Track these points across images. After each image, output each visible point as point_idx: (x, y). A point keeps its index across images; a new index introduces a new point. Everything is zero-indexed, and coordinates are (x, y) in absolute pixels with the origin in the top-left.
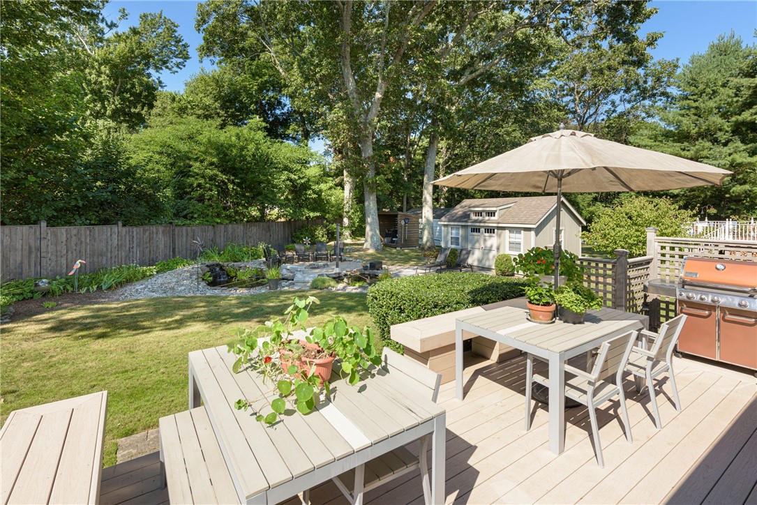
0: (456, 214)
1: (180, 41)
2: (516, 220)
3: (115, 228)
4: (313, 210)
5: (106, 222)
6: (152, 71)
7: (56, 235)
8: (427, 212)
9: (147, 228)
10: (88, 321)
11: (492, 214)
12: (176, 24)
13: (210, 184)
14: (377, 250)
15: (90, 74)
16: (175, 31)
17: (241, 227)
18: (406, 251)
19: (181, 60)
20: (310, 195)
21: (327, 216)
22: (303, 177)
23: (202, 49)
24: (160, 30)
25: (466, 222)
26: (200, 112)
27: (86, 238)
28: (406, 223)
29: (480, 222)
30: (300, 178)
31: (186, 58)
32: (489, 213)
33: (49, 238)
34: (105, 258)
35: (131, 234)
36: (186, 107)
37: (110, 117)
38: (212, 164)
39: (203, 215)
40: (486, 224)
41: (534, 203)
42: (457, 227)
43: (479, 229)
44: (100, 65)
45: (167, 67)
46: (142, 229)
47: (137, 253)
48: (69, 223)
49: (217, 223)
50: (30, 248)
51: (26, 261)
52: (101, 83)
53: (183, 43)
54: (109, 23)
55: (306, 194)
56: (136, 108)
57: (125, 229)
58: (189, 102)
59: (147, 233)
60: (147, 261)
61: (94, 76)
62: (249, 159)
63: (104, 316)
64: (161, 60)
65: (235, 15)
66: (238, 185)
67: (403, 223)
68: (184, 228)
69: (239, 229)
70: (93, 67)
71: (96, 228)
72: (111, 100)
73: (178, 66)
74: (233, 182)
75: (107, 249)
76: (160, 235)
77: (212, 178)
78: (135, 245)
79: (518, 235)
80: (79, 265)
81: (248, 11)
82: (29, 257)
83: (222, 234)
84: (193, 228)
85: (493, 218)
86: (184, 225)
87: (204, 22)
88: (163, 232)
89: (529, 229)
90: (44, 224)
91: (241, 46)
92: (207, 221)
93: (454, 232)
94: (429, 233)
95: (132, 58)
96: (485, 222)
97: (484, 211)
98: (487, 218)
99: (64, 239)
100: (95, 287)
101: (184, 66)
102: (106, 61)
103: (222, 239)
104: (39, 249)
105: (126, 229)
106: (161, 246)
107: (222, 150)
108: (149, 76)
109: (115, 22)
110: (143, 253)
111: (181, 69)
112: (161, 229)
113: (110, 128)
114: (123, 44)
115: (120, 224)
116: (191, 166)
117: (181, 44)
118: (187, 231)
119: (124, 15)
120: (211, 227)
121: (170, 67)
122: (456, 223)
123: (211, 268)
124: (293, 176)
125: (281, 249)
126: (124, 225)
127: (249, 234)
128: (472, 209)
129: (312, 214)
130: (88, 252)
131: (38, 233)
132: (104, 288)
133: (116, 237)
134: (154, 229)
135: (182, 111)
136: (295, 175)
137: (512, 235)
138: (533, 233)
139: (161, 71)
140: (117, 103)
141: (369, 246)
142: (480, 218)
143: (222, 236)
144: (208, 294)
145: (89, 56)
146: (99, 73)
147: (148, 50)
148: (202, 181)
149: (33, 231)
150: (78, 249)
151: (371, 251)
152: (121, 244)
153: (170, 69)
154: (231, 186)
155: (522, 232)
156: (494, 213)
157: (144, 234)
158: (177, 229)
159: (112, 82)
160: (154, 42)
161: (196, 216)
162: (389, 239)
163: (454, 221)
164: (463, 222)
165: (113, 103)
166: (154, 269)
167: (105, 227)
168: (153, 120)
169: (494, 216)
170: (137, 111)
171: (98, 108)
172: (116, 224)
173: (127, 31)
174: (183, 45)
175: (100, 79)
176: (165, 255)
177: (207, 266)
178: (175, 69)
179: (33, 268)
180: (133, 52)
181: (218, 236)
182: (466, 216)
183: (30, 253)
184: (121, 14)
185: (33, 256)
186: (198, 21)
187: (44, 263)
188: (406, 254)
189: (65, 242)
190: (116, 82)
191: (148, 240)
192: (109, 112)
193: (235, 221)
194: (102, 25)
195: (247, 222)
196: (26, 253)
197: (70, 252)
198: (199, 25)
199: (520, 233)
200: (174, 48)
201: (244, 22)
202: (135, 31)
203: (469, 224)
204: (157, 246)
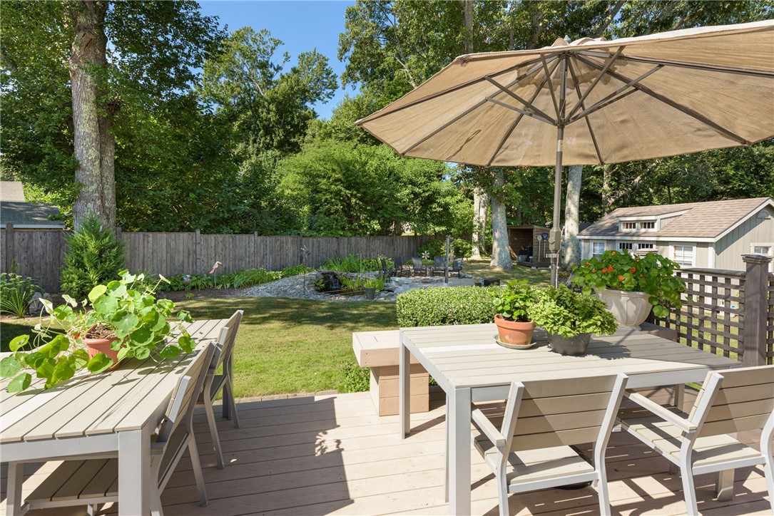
0: (602, 226)
1: (330, 73)
2: (686, 232)
3: (252, 237)
4: (440, 224)
5: (246, 231)
6: (308, 104)
7: (207, 242)
8: (571, 226)
9: (278, 237)
10: (204, 310)
11: (650, 224)
12: (326, 58)
13: (336, 199)
14: (505, 268)
15: (262, 112)
16: (326, 65)
17: (364, 240)
18: (543, 271)
19: (331, 91)
20: (435, 208)
21: (453, 230)
22: (428, 190)
23: (344, 77)
24: (315, 66)
25: (613, 235)
26: (342, 135)
27: (229, 245)
28: (543, 239)
29: (633, 235)
30: (424, 191)
31: (335, 87)
32: (645, 224)
33: (202, 243)
34: (244, 262)
35: (265, 242)
36: (331, 132)
37: (277, 148)
38: (338, 180)
39: (329, 227)
40: (641, 238)
41: (719, 208)
42: (601, 242)
43: (631, 245)
44: (269, 104)
45: (320, 99)
46: (274, 239)
47: (270, 260)
48: (219, 232)
49: (341, 235)
50: (189, 250)
51: (186, 261)
52: (270, 119)
53: (333, 74)
54: (276, 67)
55: (431, 208)
56: (294, 137)
57: (260, 238)
58: (334, 127)
59: (278, 243)
60: (278, 267)
61: (264, 114)
62: (372, 174)
63: (217, 308)
64: (314, 93)
65: (371, 38)
66: (360, 199)
67: (540, 238)
68: (311, 239)
69: (363, 242)
70: (264, 107)
71: (238, 236)
72: (277, 133)
73: (328, 96)
74: (355, 196)
75: (246, 255)
76: (289, 245)
77: (338, 193)
78: (268, 252)
79: (687, 253)
80: (217, 266)
81: (384, 31)
82: (188, 258)
83: (346, 245)
84: (319, 239)
85: (651, 230)
86: (311, 236)
87: (346, 50)
88: (292, 242)
89: (705, 245)
90: (198, 232)
91: (381, 68)
92: (332, 233)
93: (598, 248)
94: (573, 251)
95: (292, 94)
96: (638, 236)
97: (638, 221)
98: (643, 230)
99: (213, 245)
100: (228, 285)
101: (334, 96)
102: (273, 100)
103: (346, 250)
104: (195, 252)
105: (262, 237)
106: (291, 255)
107: (346, 167)
108: (306, 108)
109: (280, 65)
110: (275, 260)
111: (331, 98)
112: (290, 239)
113: (276, 156)
114: (285, 83)
115: (256, 233)
116: (319, 183)
117: (330, 76)
118: (313, 241)
119: (287, 58)
120: (335, 239)
121: (322, 98)
122: (600, 238)
123: (326, 276)
124: (417, 190)
125: (399, 263)
126: (259, 235)
127: (372, 247)
128: (622, 219)
129: (437, 229)
130: (231, 256)
131: (194, 239)
132: (235, 286)
133: (253, 244)
134: (284, 238)
135: (329, 135)
136: (419, 188)
137: (678, 252)
138: (711, 250)
139: (315, 103)
140: (281, 135)
141: (496, 264)
142: (634, 230)
143: (346, 248)
144: (311, 298)
145: (262, 97)
146: (269, 111)
147: (304, 85)
148: (328, 197)
149: (191, 237)
150: (223, 253)
151: (498, 269)
152: (257, 251)
153: (322, 100)
154: (353, 200)
155: (694, 248)
156: (653, 224)
157: (276, 243)
158: (304, 240)
159: (277, 117)
160: (308, 77)
161: (322, 228)
162: (525, 257)
163: (597, 235)
164: (608, 235)
165: (279, 135)
166: (280, 274)
167: (244, 236)
168: (305, 147)
169: (653, 227)
170: (295, 140)
171: (268, 141)
172: (253, 233)
173: (289, 71)
174: (332, 76)
175: (269, 116)
176: (294, 262)
177: (323, 274)
178: (326, 99)
179: (191, 267)
180: (292, 89)
181: (341, 248)
182: (615, 228)
183: (189, 255)
184: (285, 57)
185: (191, 257)
186: (340, 51)
187: (198, 264)
188: (542, 274)
189: (213, 248)
190: (281, 117)
191: (279, 249)
192: (275, 144)
193: (359, 234)
194: (272, 70)
195: (371, 235)
196: (186, 255)
197: (217, 256)
198: (341, 54)
199: (692, 250)
200: (325, 80)
201: (382, 42)
202: (295, 71)
203: (618, 238)
204: (287, 254)
